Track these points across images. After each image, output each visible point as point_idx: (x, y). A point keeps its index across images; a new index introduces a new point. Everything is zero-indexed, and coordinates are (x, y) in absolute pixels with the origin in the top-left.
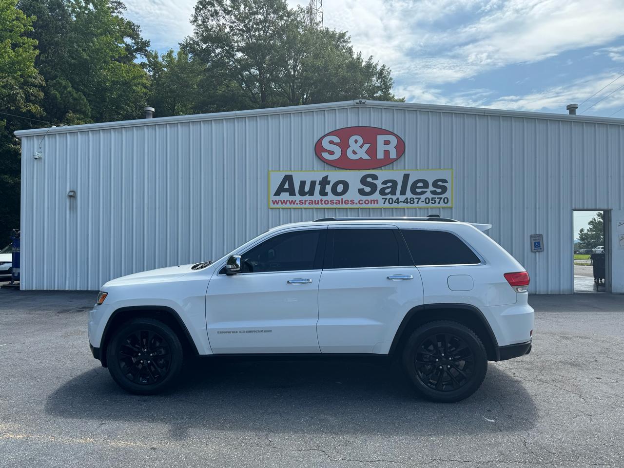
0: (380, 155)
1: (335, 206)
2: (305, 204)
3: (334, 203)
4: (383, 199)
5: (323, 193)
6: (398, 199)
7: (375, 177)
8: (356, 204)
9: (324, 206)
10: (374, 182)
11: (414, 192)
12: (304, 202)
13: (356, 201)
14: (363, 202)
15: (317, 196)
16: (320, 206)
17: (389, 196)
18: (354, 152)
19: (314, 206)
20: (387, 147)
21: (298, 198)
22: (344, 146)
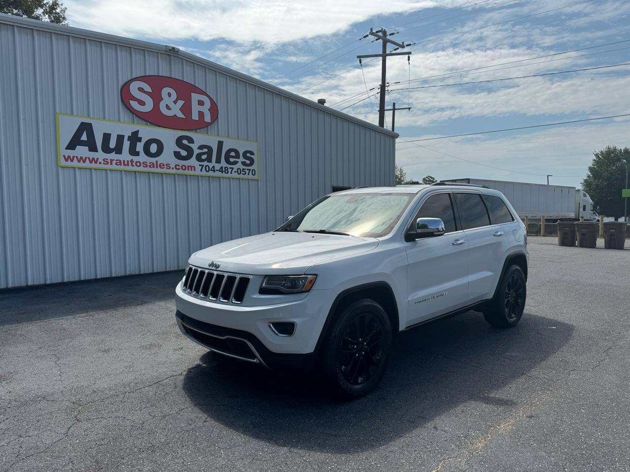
0: (195, 117)
1: (148, 169)
2: (111, 164)
3: (147, 166)
4: (200, 165)
5: (133, 152)
6: (214, 167)
7: (191, 140)
8: (173, 168)
9: (135, 168)
10: (190, 145)
11: (228, 162)
12: (109, 161)
13: (173, 166)
14: (180, 167)
15: (126, 155)
16: (130, 168)
17: (205, 163)
18: (168, 107)
19: (122, 167)
20: (201, 108)
21: (100, 155)
22: (157, 98)
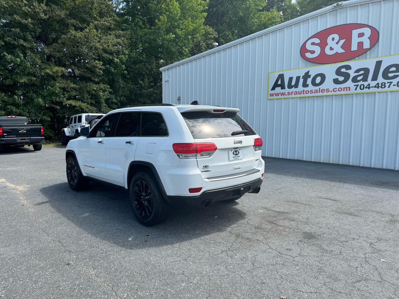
0: (354, 47)
1: (313, 95)
2: (292, 94)
3: (313, 92)
4: (355, 85)
5: (305, 85)
6: (369, 85)
7: (348, 67)
8: (331, 91)
9: (305, 95)
10: (348, 71)
11: (385, 76)
12: (291, 93)
13: (331, 89)
14: (337, 90)
15: (300, 88)
16: (302, 95)
17: (361, 83)
18: (331, 49)
19: (298, 96)
20: (361, 39)
21: (287, 90)
22: (323, 45)
